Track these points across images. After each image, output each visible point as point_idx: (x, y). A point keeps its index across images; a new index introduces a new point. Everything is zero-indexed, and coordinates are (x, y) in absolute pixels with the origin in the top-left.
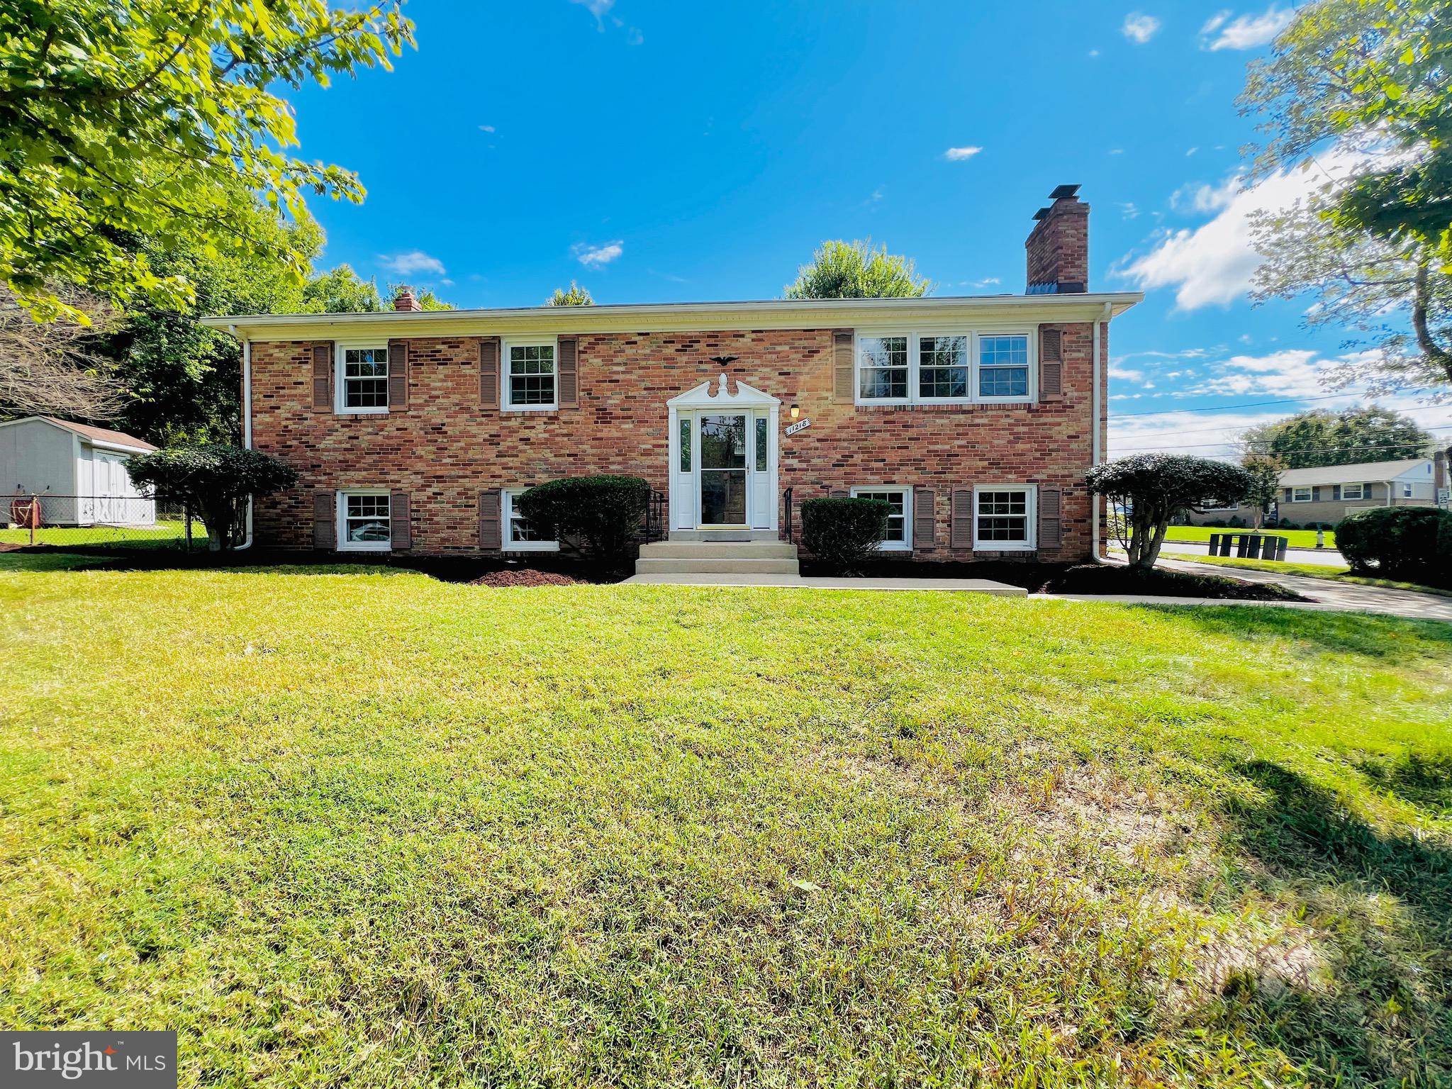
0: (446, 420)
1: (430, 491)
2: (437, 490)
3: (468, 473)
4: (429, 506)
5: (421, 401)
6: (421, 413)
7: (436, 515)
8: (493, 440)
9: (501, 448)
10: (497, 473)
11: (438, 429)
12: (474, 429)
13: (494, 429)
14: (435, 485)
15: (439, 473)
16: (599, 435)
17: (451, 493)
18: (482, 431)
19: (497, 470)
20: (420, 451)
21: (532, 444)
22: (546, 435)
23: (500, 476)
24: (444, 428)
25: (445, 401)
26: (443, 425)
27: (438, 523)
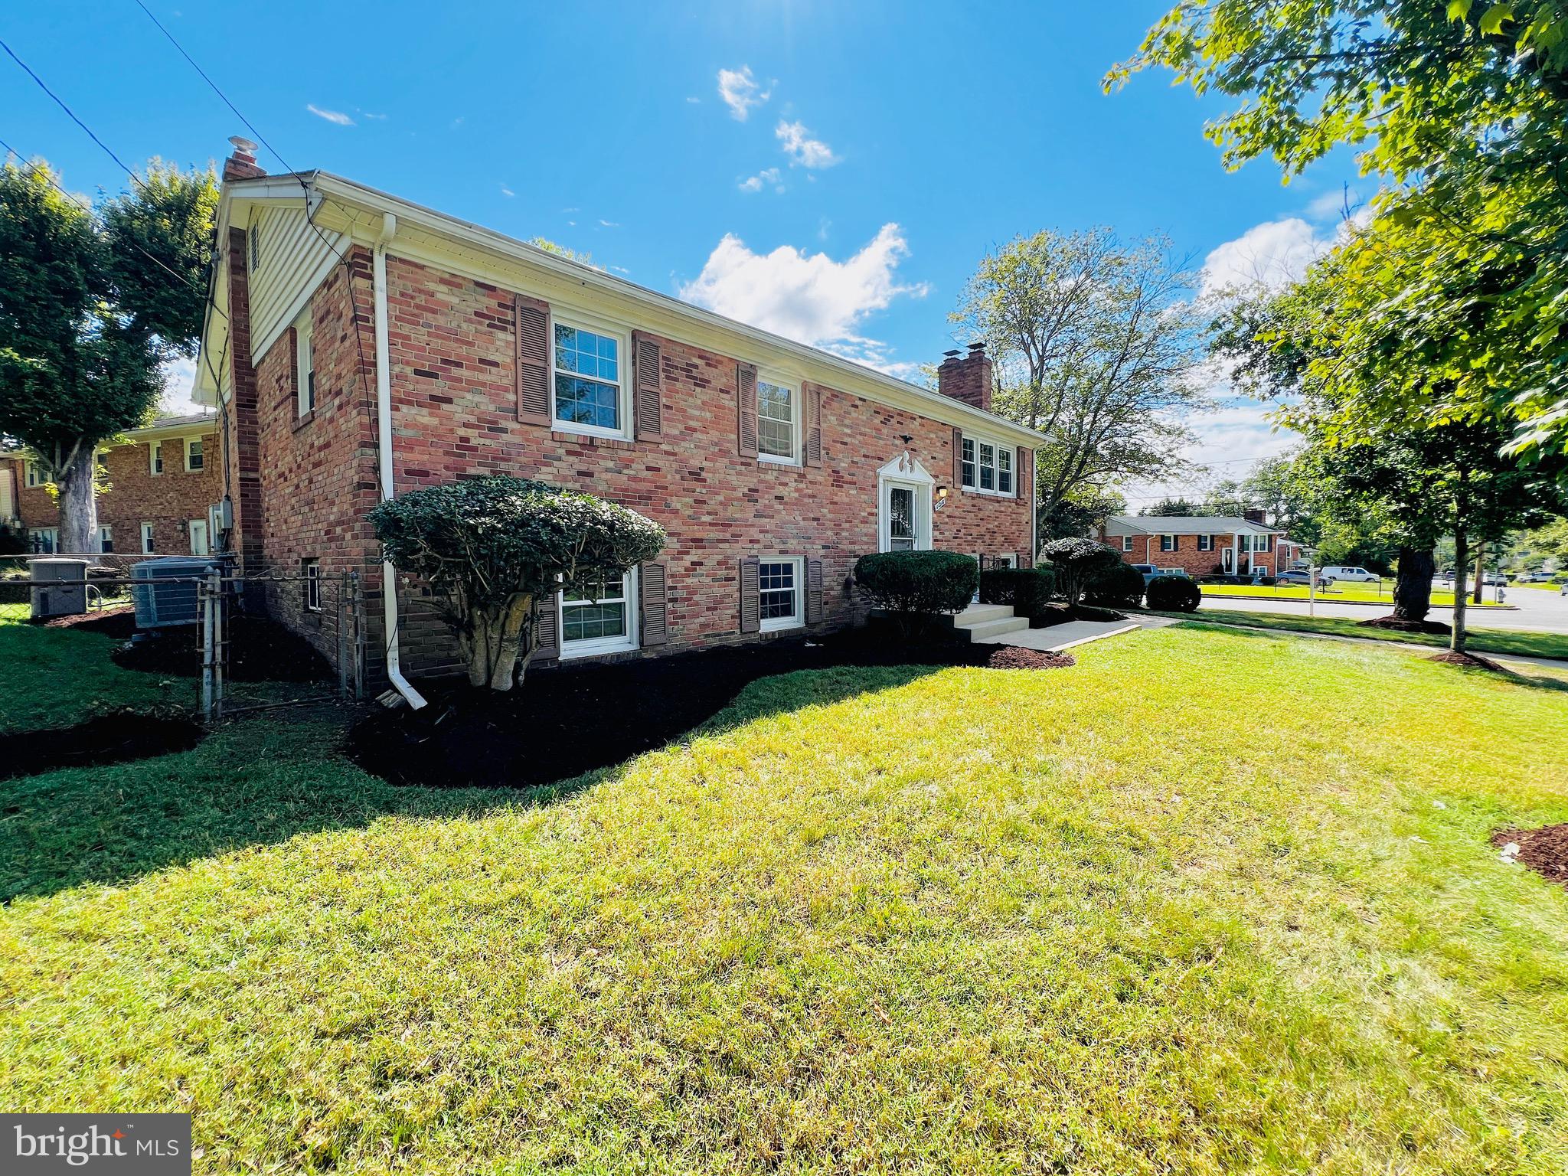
0: (705, 464)
1: (688, 560)
2: (695, 559)
3: (728, 536)
4: (689, 581)
5: (676, 432)
6: (676, 450)
7: (695, 593)
8: (752, 495)
9: (759, 506)
10: (756, 537)
11: (696, 475)
12: (734, 480)
13: (752, 481)
14: (693, 551)
15: (698, 536)
16: (836, 499)
17: (710, 563)
18: (743, 483)
19: (754, 533)
20: (676, 503)
21: (786, 504)
22: (796, 495)
23: (758, 541)
24: (704, 475)
25: (704, 437)
26: (702, 469)
27: (697, 604)
